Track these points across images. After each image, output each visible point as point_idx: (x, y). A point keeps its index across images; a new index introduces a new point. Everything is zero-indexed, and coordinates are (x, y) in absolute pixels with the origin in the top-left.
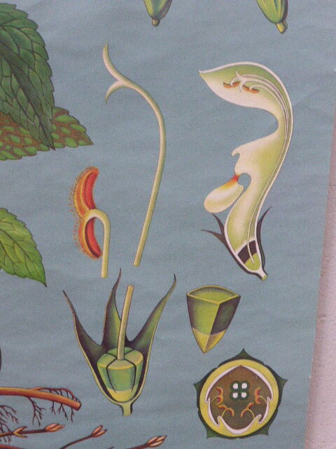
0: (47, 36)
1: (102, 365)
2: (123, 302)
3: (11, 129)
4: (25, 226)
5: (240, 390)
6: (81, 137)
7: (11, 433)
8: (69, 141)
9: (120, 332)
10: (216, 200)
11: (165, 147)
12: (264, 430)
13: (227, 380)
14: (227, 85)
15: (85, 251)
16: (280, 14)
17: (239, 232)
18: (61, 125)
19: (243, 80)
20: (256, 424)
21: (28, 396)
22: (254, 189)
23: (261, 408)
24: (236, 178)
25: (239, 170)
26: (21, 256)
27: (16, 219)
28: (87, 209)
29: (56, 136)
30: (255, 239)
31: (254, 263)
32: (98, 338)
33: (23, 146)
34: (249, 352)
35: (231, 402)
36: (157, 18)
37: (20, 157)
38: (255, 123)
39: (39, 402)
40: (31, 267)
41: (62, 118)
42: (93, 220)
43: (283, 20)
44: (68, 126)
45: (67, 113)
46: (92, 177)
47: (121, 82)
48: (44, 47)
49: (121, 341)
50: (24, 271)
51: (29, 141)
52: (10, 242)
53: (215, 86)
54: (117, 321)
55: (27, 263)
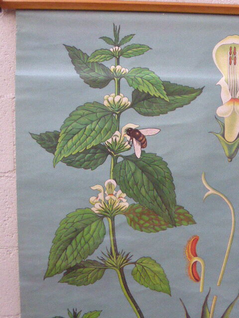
0: (173, 169)
3: (153, 217)
4: (160, 265)
6: (190, 220)
8: (184, 222)
11: (235, 224)
15: (191, 278)
18: (179, 214)
26: (158, 282)
27: (155, 262)
28: (193, 257)
29: (177, 220)
33: (160, 226)
36: (231, 158)
37: (158, 231)
40: (165, 287)
41: (180, 211)
42: (195, 262)
44: (183, 215)
45: (183, 208)
46: (196, 240)
47: (211, 191)
48: (171, 174)
50: (160, 288)
51: (163, 223)
52: (153, 274)
54: (208, 313)
55: (161, 285)
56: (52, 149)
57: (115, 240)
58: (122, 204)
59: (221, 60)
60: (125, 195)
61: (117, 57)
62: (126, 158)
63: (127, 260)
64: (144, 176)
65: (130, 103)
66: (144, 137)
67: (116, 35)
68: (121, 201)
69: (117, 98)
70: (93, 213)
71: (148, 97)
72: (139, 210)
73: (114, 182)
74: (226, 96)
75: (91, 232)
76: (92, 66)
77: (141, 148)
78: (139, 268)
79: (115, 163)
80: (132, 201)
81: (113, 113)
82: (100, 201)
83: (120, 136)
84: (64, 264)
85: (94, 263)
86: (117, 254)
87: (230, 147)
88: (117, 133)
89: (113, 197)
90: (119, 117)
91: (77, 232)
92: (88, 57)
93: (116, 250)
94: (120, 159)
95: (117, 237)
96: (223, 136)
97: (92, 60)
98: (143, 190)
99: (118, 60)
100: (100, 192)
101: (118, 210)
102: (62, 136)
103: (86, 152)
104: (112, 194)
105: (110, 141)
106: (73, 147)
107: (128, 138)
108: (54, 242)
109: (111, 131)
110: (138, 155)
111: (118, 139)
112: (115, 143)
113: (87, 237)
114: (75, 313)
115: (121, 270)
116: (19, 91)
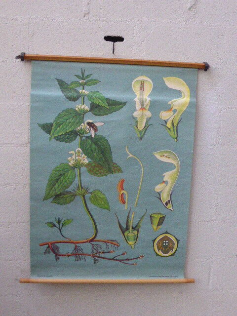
0: (110, 143)
1: (126, 234)
2: (132, 216)
3: (100, 168)
4: (104, 195)
5: (166, 243)
6: (120, 170)
7: (100, 253)
8: (117, 171)
9: (131, 225)
10: (158, 188)
11: (143, 173)
12: (173, 255)
13: (162, 240)
14: (161, 156)
15: (121, 202)
16: (176, 137)
17: (165, 197)
18: (114, 167)
19: (166, 155)
20: (170, 253)
21: (105, 242)
22: (169, 185)
23: (172, 248)
24: (164, 182)
25: (165, 179)
26: (103, 203)
27: (102, 192)
28: (122, 190)
29: (113, 170)
30: (170, 199)
31: (169, 206)
32: (124, 226)
33: (104, 173)
34: (168, 231)
35: (163, 246)
36: (141, 138)
37: (103, 176)
38: (169, 166)
39: (108, 244)
40: (107, 206)
41: (115, 165)
42: (123, 193)
43: (176, 138)
44: (116, 167)
46: (123, 181)
47: (131, 156)
48: (110, 146)
49: (131, 227)
50: (104, 207)
51: (105, 171)
52: (101, 199)
53: (158, 156)
54: (130, 222)
55: (105, 205)
56: (49, 132)
57: (81, 181)
58: (85, 161)
59: (136, 88)
60: (86, 156)
61: (83, 86)
62: (87, 137)
63: (87, 191)
64: (96, 147)
65: (89, 109)
66: (96, 126)
67: (83, 74)
68: (84, 160)
69: (83, 107)
70: (69, 166)
71: (98, 106)
72: (94, 164)
73: (80, 150)
74: (138, 107)
75: (68, 176)
76: (70, 90)
77: (95, 132)
78: (93, 196)
79: (81, 140)
80: (90, 160)
81: (80, 114)
82: (73, 159)
83: (84, 126)
84: (54, 193)
85: (69, 192)
86: (82, 188)
87: (140, 132)
88: (82, 124)
89: (80, 158)
90: (83, 116)
91: (61, 175)
92: (68, 85)
93: (81, 186)
94: (84, 138)
95: (82, 179)
96: (137, 127)
97: (70, 87)
98: (95, 154)
99: (84, 87)
100: (73, 154)
101: (83, 164)
102: (54, 125)
103: (67, 134)
104: (79, 156)
105: (79, 128)
106: (59, 131)
107: (88, 127)
108: (49, 181)
109: (79, 123)
110: (93, 136)
111: (83, 127)
112: (81, 129)
113: (66, 178)
114: (59, 220)
115: (84, 196)
116: (32, 102)
